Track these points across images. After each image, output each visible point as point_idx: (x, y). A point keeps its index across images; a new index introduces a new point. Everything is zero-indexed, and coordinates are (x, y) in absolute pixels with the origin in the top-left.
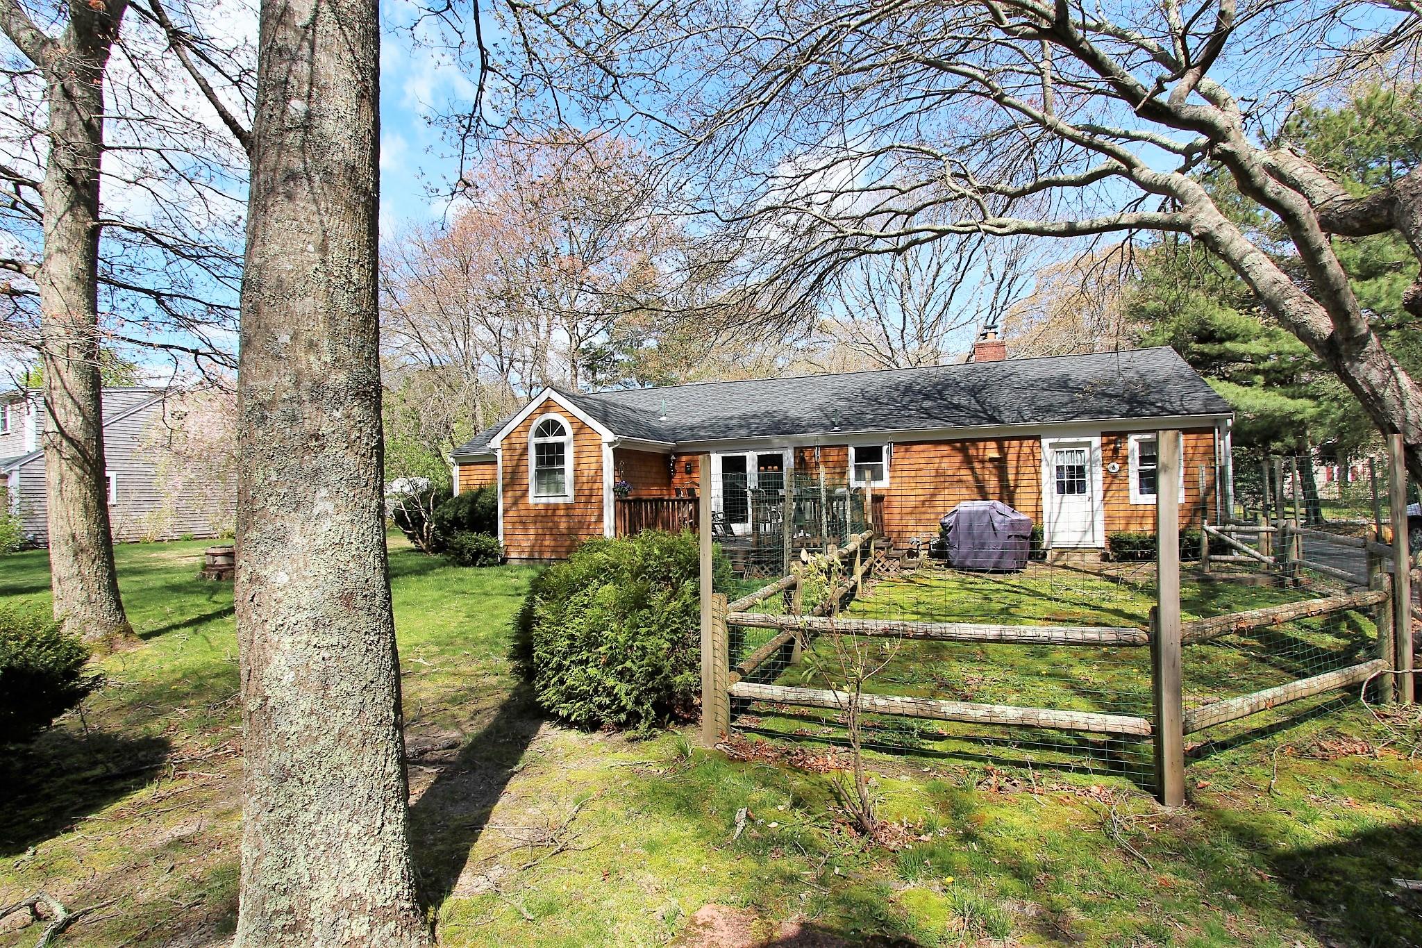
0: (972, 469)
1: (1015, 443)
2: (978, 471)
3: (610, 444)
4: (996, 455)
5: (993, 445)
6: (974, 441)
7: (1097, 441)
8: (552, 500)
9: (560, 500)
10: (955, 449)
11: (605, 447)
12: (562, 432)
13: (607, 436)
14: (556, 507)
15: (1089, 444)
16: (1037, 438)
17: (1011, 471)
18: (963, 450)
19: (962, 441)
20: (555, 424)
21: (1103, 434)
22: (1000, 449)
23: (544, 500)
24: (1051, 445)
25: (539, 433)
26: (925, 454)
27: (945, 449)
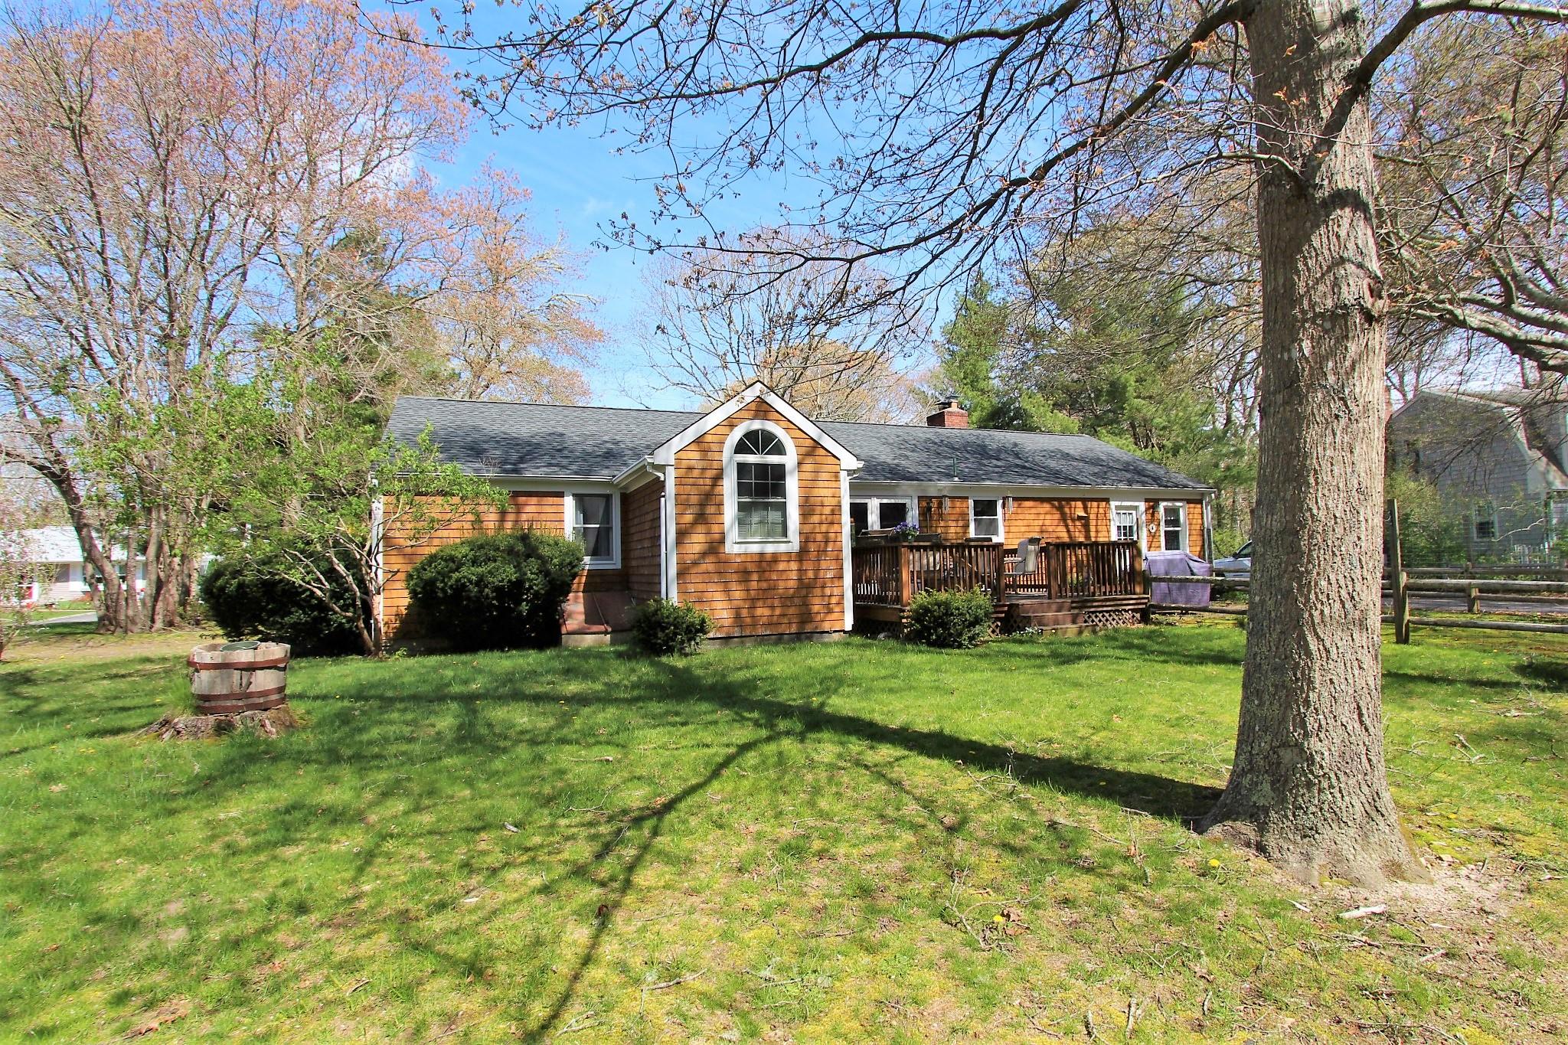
0: (1067, 526)
1: (1095, 504)
2: (1072, 529)
3: (850, 472)
4: (1083, 514)
5: (1079, 504)
6: (1069, 500)
7: (1142, 506)
8: (770, 549)
9: (782, 548)
10: (1053, 506)
11: (843, 475)
12: (779, 450)
13: (849, 462)
14: (775, 558)
15: (1136, 508)
16: (1107, 500)
17: (1093, 529)
18: (1060, 509)
19: (1059, 500)
20: (769, 437)
21: (1147, 500)
22: (1085, 508)
23: (755, 549)
24: (1117, 508)
25: (741, 448)
26: (1033, 511)
27: (1047, 507)
